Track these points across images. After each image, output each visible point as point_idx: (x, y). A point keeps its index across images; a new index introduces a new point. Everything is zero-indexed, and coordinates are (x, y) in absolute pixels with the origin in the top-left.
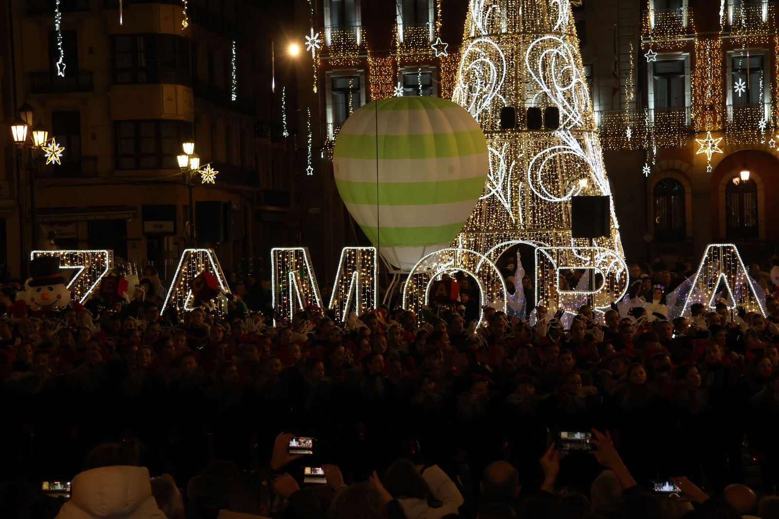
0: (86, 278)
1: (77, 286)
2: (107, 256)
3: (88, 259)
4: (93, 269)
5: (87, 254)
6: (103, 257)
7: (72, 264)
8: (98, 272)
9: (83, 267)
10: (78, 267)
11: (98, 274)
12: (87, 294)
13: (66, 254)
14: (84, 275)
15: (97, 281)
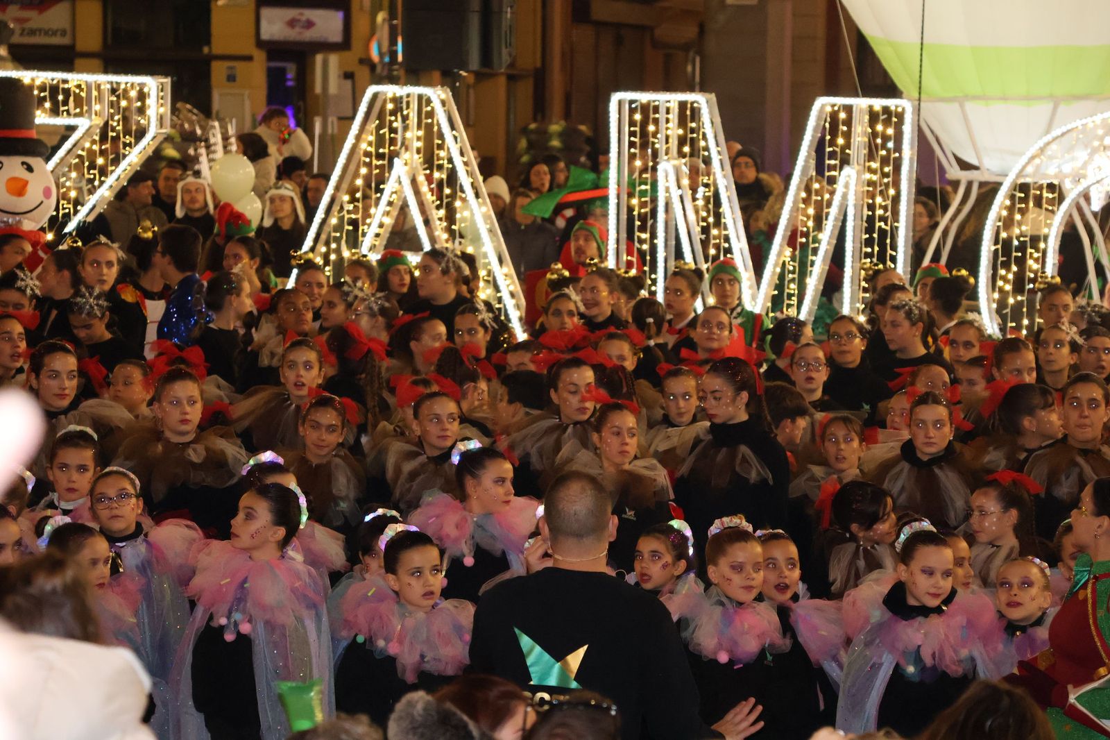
0: (91, 155)
2: (153, 94)
3: (100, 99)
4: (113, 129)
5: (98, 86)
6: (142, 96)
7: (55, 111)
8: (128, 139)
9: (84, 124)
10: (72, 122)
11: (125, 145)
12: (93, 200)
13: (38, 83)
14: (87, 145)
15: (124, 164)
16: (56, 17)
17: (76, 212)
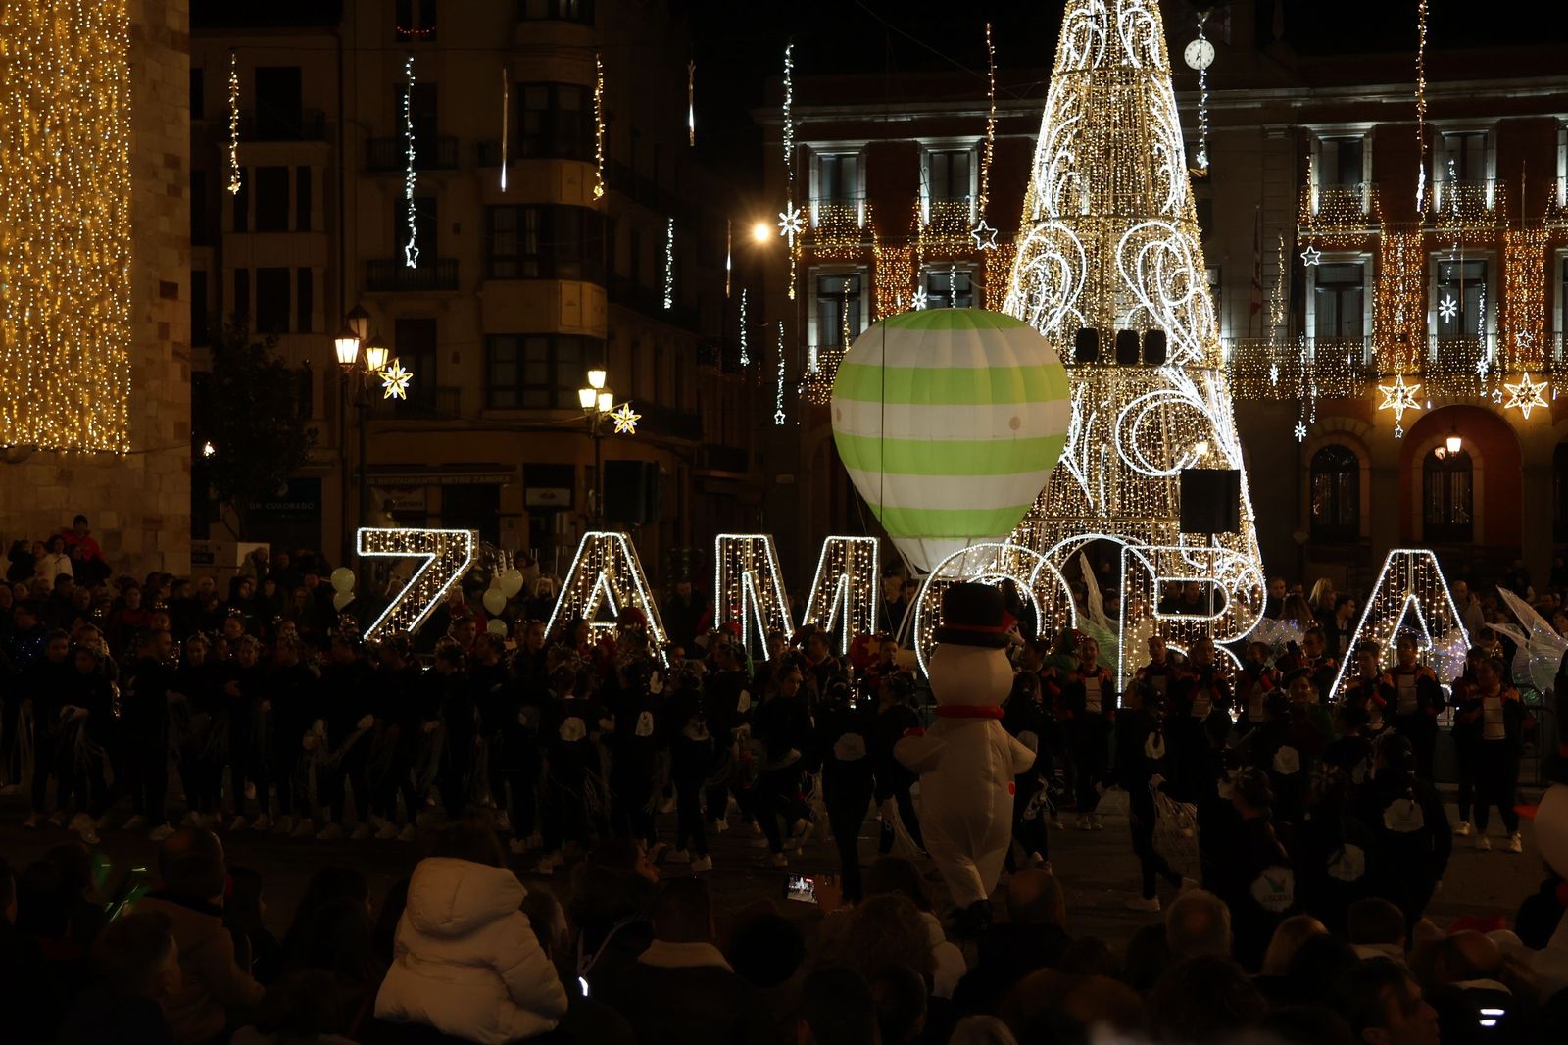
0: (437, 572)
1: (423, 583)
2: (470, 539)
3: (441, 543)
4: (449, 559)
5: (440, 535)
6: (464, 540)
7: (417, 550)
8: (456, 563)
9: (433, 556)
10: (426, 554)
11: (455, 566)
12: (437, 596)
13: (408, 534)
14: (434, 567)
15: (454, 577)
16: (417, 496)
17: (428, 603)
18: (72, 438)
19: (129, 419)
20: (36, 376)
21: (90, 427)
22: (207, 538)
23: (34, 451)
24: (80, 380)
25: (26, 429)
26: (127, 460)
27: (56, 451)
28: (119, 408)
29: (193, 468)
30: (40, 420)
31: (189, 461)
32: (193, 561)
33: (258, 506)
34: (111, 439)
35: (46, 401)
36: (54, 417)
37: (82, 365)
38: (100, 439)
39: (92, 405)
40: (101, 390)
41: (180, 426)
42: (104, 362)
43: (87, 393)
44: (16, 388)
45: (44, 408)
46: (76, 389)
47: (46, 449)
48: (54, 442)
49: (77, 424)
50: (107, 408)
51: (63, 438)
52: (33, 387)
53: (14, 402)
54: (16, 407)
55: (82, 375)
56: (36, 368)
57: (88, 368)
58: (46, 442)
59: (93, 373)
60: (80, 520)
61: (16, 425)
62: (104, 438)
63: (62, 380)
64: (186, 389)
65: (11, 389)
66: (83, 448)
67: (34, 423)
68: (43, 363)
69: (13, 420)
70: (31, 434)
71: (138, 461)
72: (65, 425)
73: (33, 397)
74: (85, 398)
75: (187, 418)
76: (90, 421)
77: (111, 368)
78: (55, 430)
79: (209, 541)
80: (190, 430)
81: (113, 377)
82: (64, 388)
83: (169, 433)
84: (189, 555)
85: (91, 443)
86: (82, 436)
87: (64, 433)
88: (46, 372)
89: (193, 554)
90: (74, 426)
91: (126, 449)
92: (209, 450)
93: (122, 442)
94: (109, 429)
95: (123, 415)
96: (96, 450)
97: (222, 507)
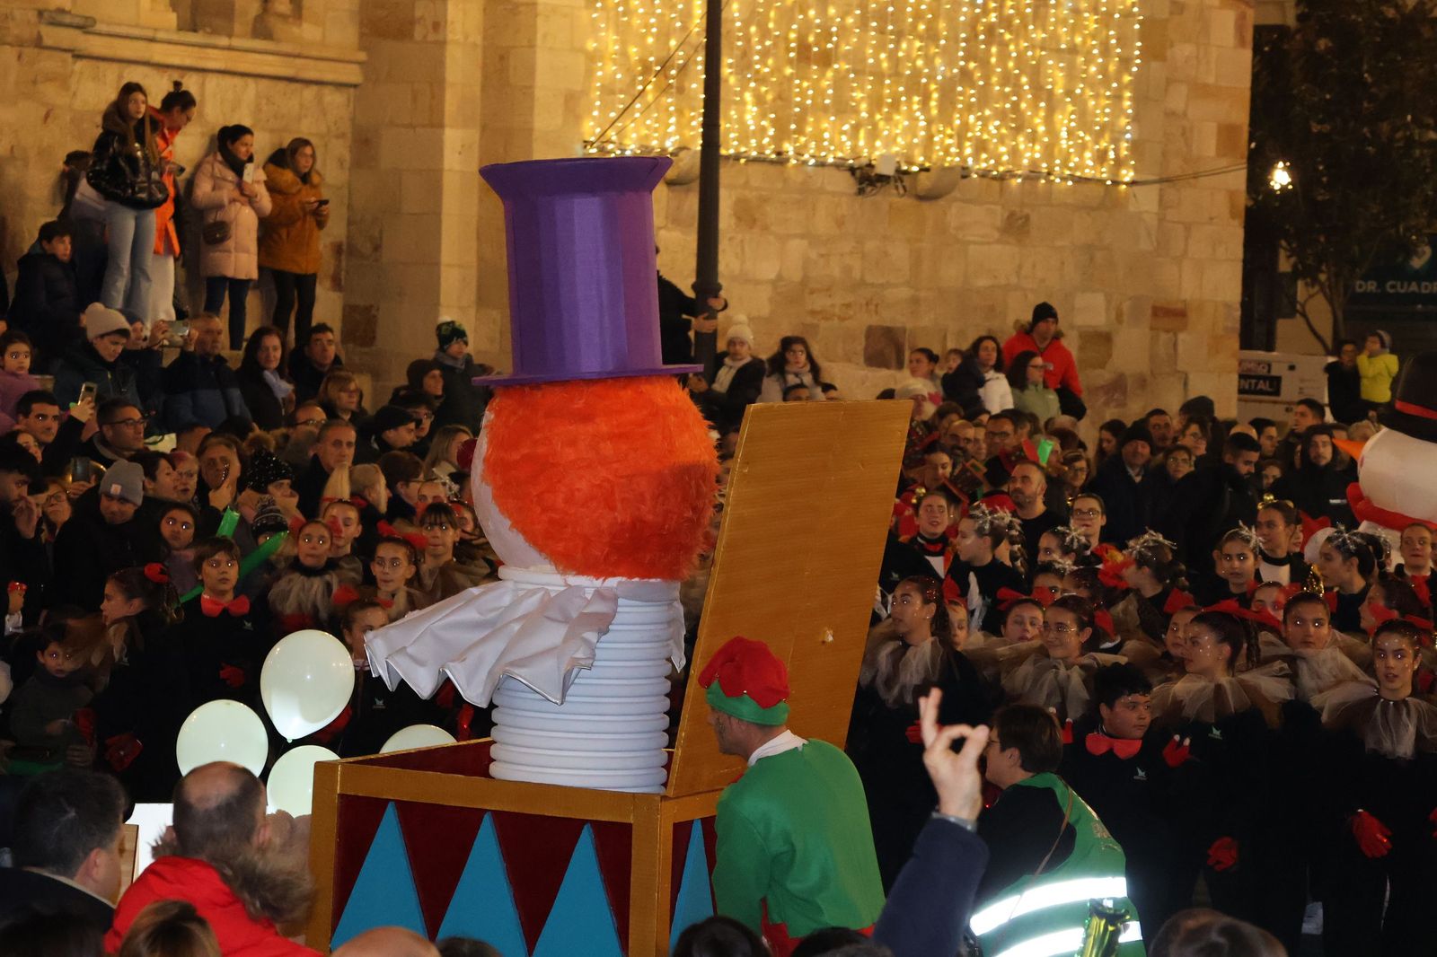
18: (1031, 154)
19: (1136, 119)
20: (974, 35)
21: (1064, 134)
22: (1270, 347)
23: (964, 177)
24: (1050, 46)
25: (951, 137)
26: (1126, 192)
27: (1002, 178)
28: (1117, 97)
29: (1248, 211)
30: (978, 119)
31: (1243, 200)
32: (1241, 391)
33: (1371, 286)
34: (1101, 157)
35: (988, 84)
36: (1002, 115)
37: (1055, 15)
38: (1081, 156)
39: (1069, 92)
40: (1087, 63)
41: (1227, 132)
42: (1095, 10)
43: (1062, 69)
44: (938, 61)
45: (985, 98)
46: (1040, 61)
47: (984, 174)
48: (998, 163)
49: (1041, 129)
50: (1096, 97)
51: (1015, 153)
52: (967, 59)
53: (933, 87)
54: (935, 95)
55: (1054, 37)
56: (974, 21)
57: (1064, 22)
58: (986, 161)
59: (1074, 30)
60: (1044, 312)
61: (934, 129)
62: (1088, 155)
63: (1017, 45)
64: (1245, 58)
65: (929, 61)
66: (1049, 174)
67: (965, 127)
68: (986, 12)
69: (930, 122)
70: (960, 146)
71: (1147, 200)
72: (1018, 130)
73: (965, 75)
74: (1056, 79)
75: (1240, 115)
76: (1064, 120)
77: (1106, 20)
78: (1002, 140)
79: (1275, 353)
80: (1245, 136)
81: (1108, 38)
82: (1020, 61)
83: (1207, 144)
84: (1235, 377)
85: (1064, 165)
86: (1049, 151)
87: (1017, 145)
88: (990, 30)
89: (1242, 377)
90: (1034, 132)
91: (1127, 175)
92: (1280, 178)
93: (1119, 163)
94: (1098, 137)
95: (1122, 111)
96: (1072, 177)
97: (1301, 289)
